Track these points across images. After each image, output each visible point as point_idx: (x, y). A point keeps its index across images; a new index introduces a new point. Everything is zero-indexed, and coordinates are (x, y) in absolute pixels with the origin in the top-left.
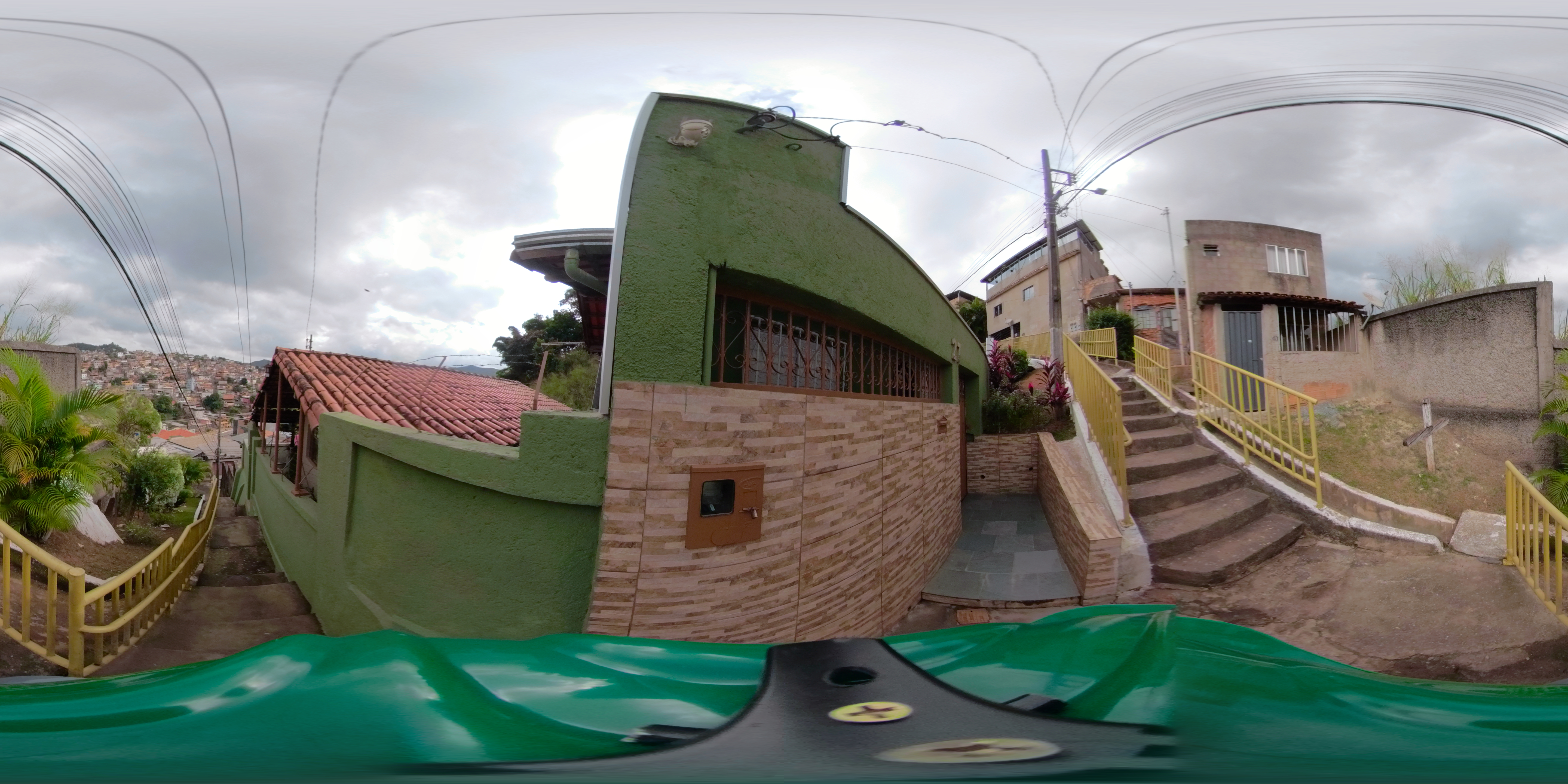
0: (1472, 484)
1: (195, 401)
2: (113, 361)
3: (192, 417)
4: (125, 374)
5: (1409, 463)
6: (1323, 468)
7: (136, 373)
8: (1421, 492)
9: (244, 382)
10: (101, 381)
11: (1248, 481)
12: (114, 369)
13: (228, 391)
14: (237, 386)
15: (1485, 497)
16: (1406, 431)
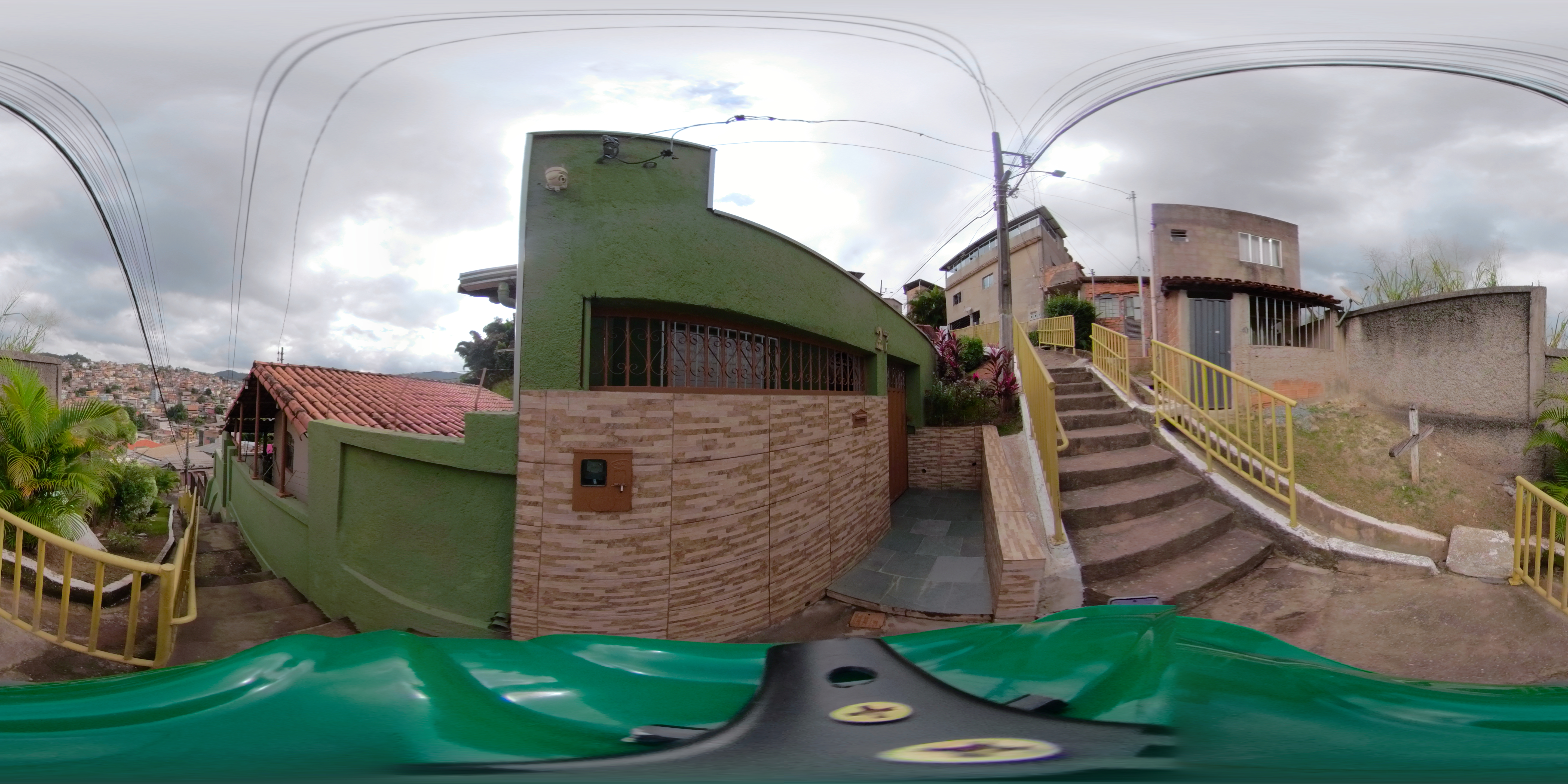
0: (1459, 496)
1: (160, 412)
2: (77, 371)
3: (156, 428)
4: (89, 385)
5: (1390, 473)
6: (1299, 479)
7: (100, 383)
8: (1406, 507)
9: (208, 392)
10: (65, 391)
11: (1210, 491)
12: (78, 380)
13: (192, 402)
14: (202, 397)
15: (1473, 511)
16: (1384, 437)
